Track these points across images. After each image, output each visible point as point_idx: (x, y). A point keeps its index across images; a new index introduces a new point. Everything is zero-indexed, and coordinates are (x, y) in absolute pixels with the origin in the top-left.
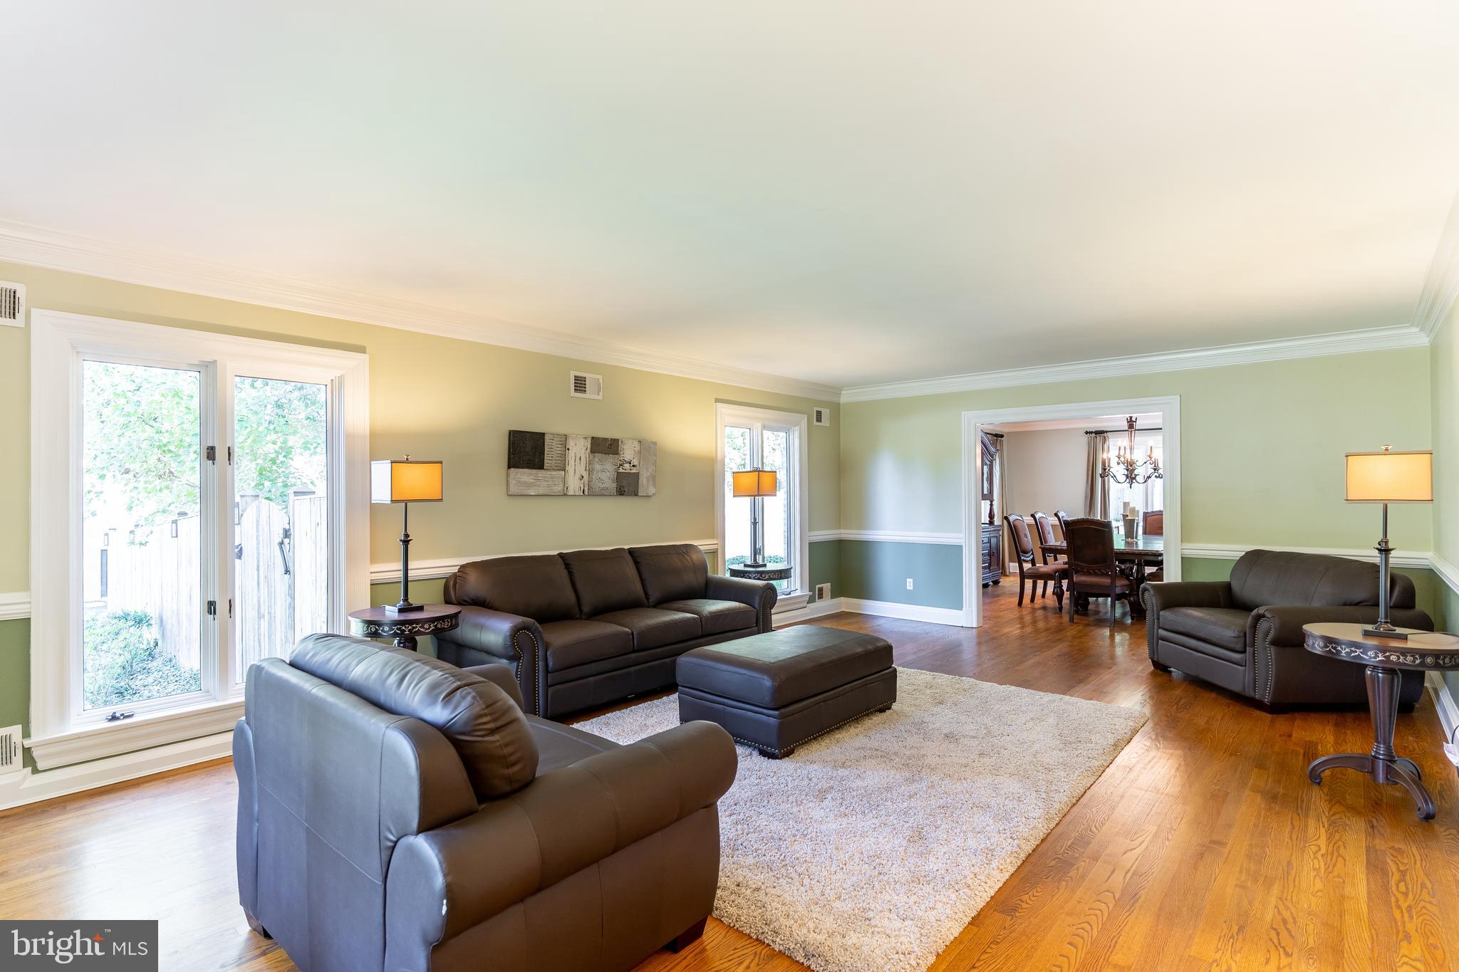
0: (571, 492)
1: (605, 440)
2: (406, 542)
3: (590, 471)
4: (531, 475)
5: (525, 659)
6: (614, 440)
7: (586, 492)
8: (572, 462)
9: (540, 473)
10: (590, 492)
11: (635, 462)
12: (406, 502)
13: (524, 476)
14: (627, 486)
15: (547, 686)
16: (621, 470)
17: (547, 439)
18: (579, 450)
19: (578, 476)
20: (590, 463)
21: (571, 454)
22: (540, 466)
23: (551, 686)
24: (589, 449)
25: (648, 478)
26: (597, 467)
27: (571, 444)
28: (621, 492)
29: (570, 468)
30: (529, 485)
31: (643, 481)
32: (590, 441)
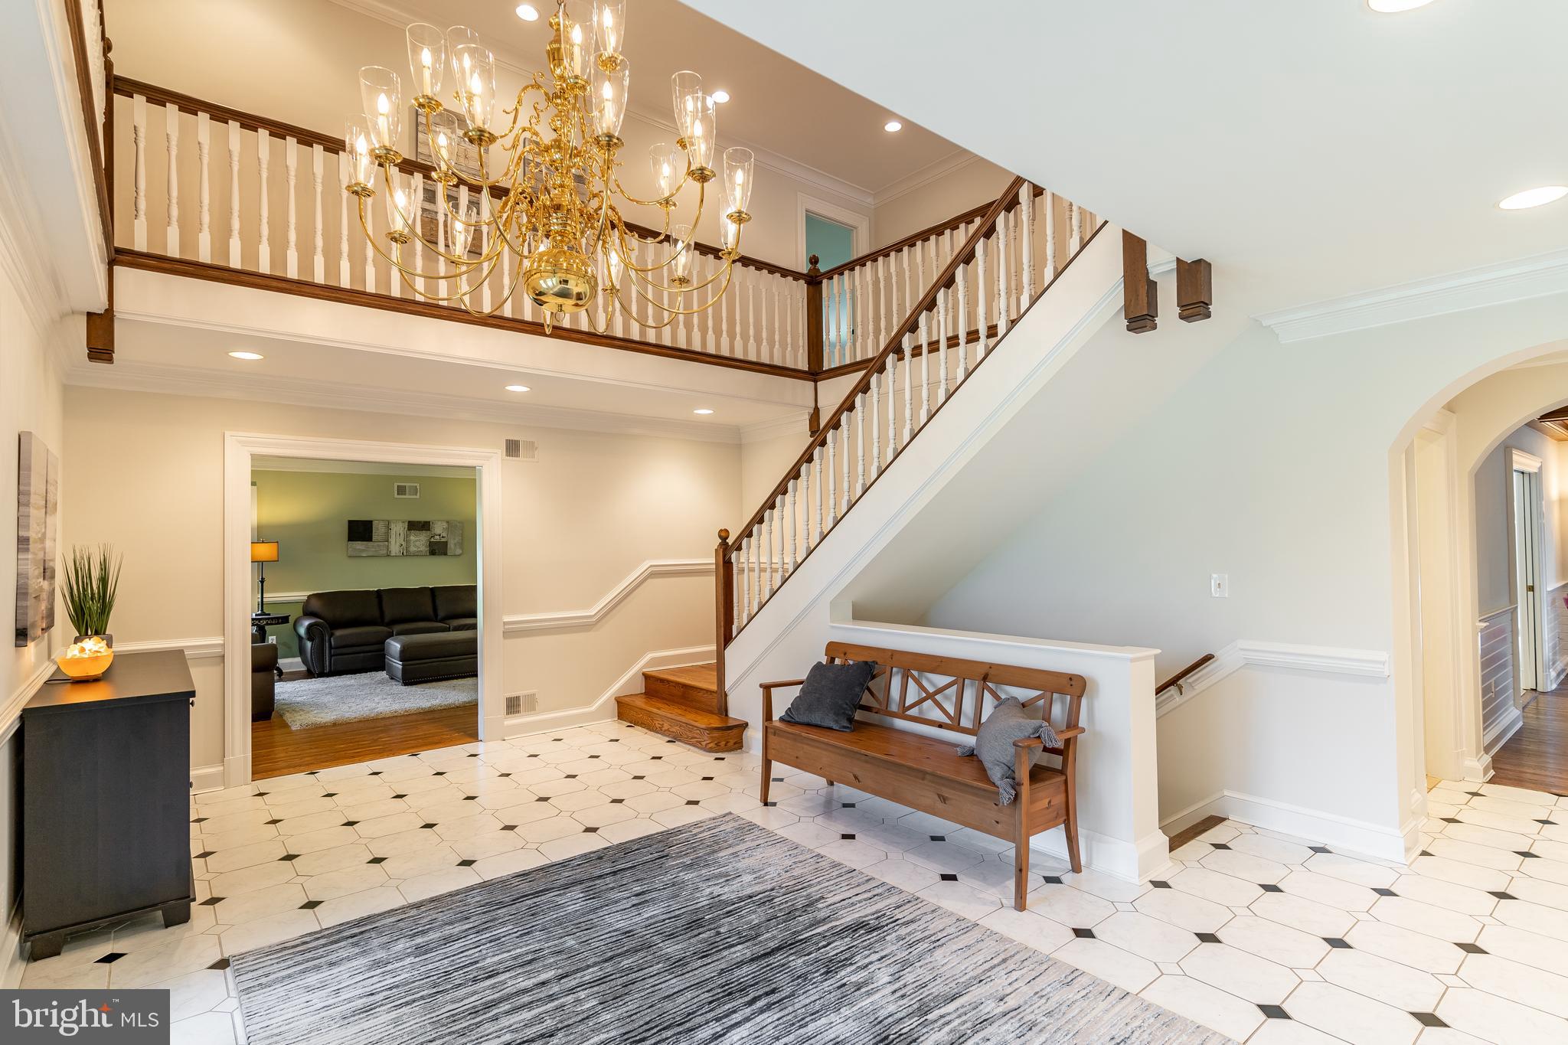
0: (393, 554)
1: (420, 522)
2: (262, 582)
3: (407, 541)
4: (362, 545)
5: (317, 641)
6: (426, 522)
7: (405, 553)
8: (393, 536)
9: (370, 544)
10: (407, 554)
11: (444, 534)
12: (262, 562)
13: (359, 545)
14: (437, 549)
15: (331, 656)
16: (432, 540)
17: (375, 524)
18: (398, 529)
19: (398, 544)
20: (407, 536)
21: (393, 532)
22: (370, 539)
23: (334, 655)
24: (406, 529)
25: (455, 544)
26: (412, 538)
27: (392, 526)
28: (433, 553)
29: (392, 540)
30: (363, 551)
31: (451, 545)
32: (407, 524)
